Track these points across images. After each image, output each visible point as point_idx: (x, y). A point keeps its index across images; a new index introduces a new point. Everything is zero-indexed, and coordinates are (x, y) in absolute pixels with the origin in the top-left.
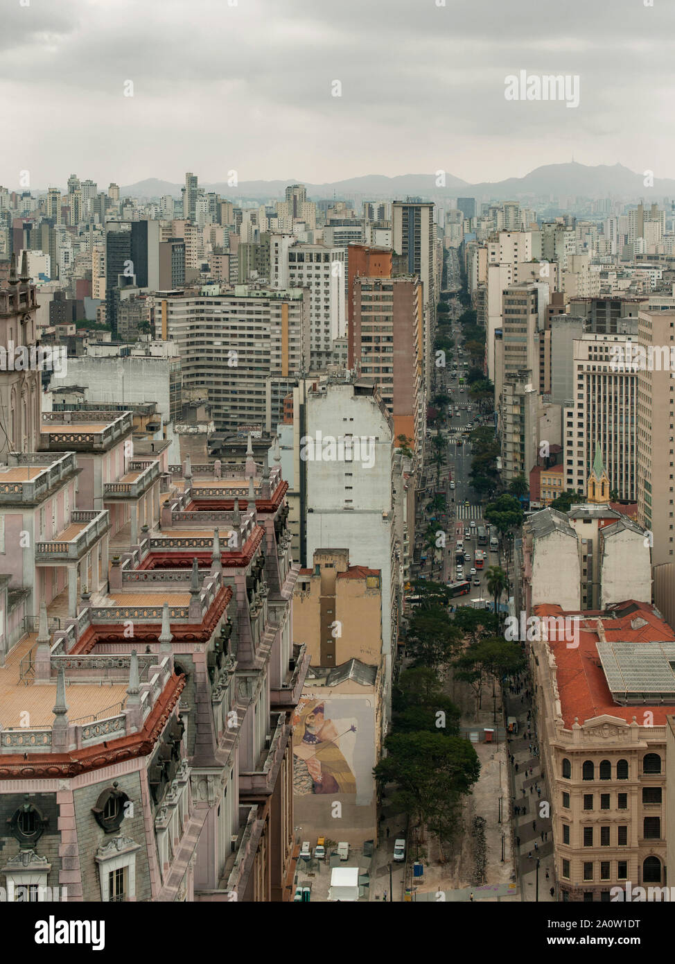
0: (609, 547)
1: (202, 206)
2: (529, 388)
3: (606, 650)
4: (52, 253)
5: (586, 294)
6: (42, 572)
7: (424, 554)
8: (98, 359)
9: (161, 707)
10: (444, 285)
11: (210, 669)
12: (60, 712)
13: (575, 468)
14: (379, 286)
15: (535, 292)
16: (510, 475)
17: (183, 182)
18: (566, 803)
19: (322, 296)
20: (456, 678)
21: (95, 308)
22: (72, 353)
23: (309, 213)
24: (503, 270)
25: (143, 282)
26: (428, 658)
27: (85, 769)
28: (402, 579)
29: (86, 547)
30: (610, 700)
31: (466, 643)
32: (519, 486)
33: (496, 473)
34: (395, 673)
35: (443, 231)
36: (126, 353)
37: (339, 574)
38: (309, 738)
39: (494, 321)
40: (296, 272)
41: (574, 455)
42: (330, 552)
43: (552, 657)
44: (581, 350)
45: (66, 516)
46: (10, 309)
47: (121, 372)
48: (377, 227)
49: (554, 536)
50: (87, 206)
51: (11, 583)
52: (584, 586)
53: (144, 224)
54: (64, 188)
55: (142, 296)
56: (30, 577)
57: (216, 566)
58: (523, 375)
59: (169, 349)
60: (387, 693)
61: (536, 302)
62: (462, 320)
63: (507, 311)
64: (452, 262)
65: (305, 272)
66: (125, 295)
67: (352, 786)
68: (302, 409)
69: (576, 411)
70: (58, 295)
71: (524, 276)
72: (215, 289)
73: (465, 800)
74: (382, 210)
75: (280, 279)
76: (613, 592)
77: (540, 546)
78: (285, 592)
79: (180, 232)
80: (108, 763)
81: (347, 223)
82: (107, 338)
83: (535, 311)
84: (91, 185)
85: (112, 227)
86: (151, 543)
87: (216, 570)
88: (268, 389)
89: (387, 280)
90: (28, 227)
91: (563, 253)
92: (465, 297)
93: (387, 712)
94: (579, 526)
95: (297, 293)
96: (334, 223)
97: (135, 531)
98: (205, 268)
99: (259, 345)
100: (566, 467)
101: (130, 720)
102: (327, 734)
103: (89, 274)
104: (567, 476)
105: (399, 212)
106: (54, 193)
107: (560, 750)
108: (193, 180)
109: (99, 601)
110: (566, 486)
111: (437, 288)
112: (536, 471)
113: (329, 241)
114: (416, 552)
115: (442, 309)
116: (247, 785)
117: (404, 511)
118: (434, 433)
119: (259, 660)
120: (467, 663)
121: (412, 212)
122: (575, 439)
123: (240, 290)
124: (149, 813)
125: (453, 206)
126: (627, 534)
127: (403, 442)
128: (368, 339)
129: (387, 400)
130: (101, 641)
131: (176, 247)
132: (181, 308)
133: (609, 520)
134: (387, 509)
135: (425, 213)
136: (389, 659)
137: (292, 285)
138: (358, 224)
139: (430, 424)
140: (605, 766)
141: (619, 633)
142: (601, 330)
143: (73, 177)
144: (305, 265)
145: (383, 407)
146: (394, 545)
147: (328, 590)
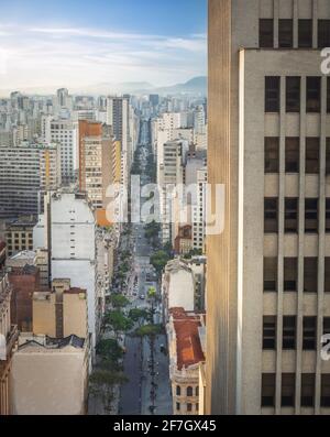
7: (117, 281)
10: (140, 141)
13: (198, 237)
15: (181, 144)
16: (165, 241)
18: (178, 408)
19: (68, 147)
24: (166, 132)
28: (103, 295)
32: (168, 247)
37: (65, 291)
39: (160, 160)
40: (55, 134)
41: (198, 230)
42: (60, 280)
43: (175, 335)
48: (102, 110)
49: (180, 272)
52: (196, 298)
61: (181, 150)
62: (147, 159)
63: (166, 155)
65: (59, 134)
68: (49, 206)
71: (176, 135)
75: (46, 138)
77: (173, 277)
81: (86, 108)
83: (180, 155)
91: (198, 123)
92: (149, 147)
94: (194, 267)
95: (54, 145)
96: (79, 108)
100: (193, 237)
104: (193, 242)
105: (112, 102)
107: (176, 381)
110: (193, 247)
114: (113, 280)
115: (137, 153)
117: (105, 259)
121: (117, 102)
123: (24, 144)
125: (147, 98)
129: (98, 201)
134: (93, 258)
135: (124, 102)
137: (53, 141)
138: (92, 109)
144: (59, 130)
145: (90, 204)
146: (97, 277)
147: (60, 300)
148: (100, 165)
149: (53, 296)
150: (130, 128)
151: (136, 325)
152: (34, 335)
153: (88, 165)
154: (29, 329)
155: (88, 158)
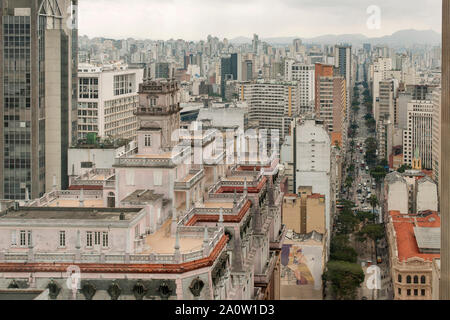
0: (420, 188)
1: (260, 47)
2: (389, 122)
3: (418, 231)
4: (201, 66)
5: (414, 84)
6: (176, 193)
7: (345, 189)
8: (216, 109)
9: (218, 247)
10: (357, 79)
11: (241, 234)
12: (177, 248)
13: (408, 155)
14: (327, 80)
15: (392, 82)
16: (381, 158)
17: (253, 37)
18: (400, 292)
19: (305, 83)
20: (356, 240)
21: (216, 88)
22: (206, 106)
23: (302, 50)
24: (380, 74)
25: (235, 78)
26: (345, 231)
27: (186, 271)
28: (335, 199)
29: (193, 184)
30: (419, 251)
31: (361, 225)
32: (384, 162)
33: (375, 156)
34: (332, 236)
35: (356, 58)
36: (227, 106)
37: (308, 196)
38: (295, 262)
39: (376, 94)
40: (295, 74)
41: (407, 149)
42: (305, 187)
43: (395, 233)
44: (410, 107)
45: (187, 172)
46: (167, 91)
47: (225, 114)
48: (329, 56)
49: (397, 182)
50: (215, 47)
51: (164, 197)
53: (236, 54)
54: (206, 40)
55: (235, 83)
56: (171, 195)
57: (245, 192)
58: (386, 116)
59: (244, 105)
60: (328, 245)
61: (393, 87)
62: (363, 94)
63: (381, 90)
64: (361, 70)
65: (299, 74)
66: (228, 83)
67: (312, 282)
68: (295, 129)
69: (408, 132)
70: (202, 83)
71: (388, 76)
72: (262, 81)
73: (359, 290)
74: (332, 49)
75: (289, 76)
76: (421, 207)
77: (391, 186)
78: (276, 204)
79: (250, 58)
80: (195, 269)
81: (317, 54)
82: (221, 100)
83: (392, 90)
84: (216, 38)
85: (224, 56)
86: (222, 183)
87: (245, 194)
88: (283, 121)
89: (331, 78)
90: (191, 55)
91: (405, 67)
92: (365, 84)
93: (328, 253)
94: (408, 179)
95: (295, 82)
96: (312, 54)
97: (216, 178)
98: (260, 72)
99: (280, 103)
100: (404, 154)
101: (205, 252)
102: (302, 261)
103: (215, 74)
104: (404, 158)
105: (337, 50)
106: (202, 42)
107: (397, 270)
108: (256, 37)
109: (199, 205)
110: (404, 162)
111: (353, 81)
112: (391, 156)
113: (309, 61)
114: (342, 188)
115: (356, 89)
116: (258, 279)
117: (337, 171)
118: (350, 139)
119: (264, 230)
120: (361, 234)
121: (342, 50)
122: (408, 143)
123: (272, 81)
124: (211, 289)
125: (361, 47)
126: (427, 182)
127: (337, 143)
128: (323, 101)
129: (330, 126)
130: (198, 221)
131: (249, 63)
132: (249, 88)
133: (420, 177)
134: (329, 171)
135: (348, 50)
136: (329, 231)
137: (293, 79)
138: (321, 54)
139: (349, 136)
140: (416, 279)
141: (423, 224)
142: (419, 99)
143: (209, 36)
144: (299, 71)
145: (326, 128)
146: (331, 185)
147: (304, 203)
149: (298, 200)
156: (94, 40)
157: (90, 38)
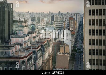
1: (60, 14)
4: (47, 18)
6: (24, 43)
9: (29, 54)
11: (38, 52)
12: (19, 54)
21: (50, 23)
22: (46, 26)
23: (69, 14)
25: (54, 20)
27: (21, 59)
28: (73, 46)
40: (66, 19)
42: (65, 43)
45: (28, 39)
48: (74, 15)
50: (50, 14)
51: (21, 44)
54: (49, 13)
57: (40, 43)
59: (54, 26)
66: (52, 21)
72: (59, 21)
79: (57, 16)
84: (51, 12)
95: (65, 21)
99: (63, 26)
101: (25, 55)
114: (75, 43)
115: (80, 22)
121: (76, 14)
123: (61, 21)
132: (56, 22)
134: (71, 40)
139: (77, 32)
145: (70, 31)
146: (71, 43)
147: (64, 46)
148: (73, 24)
149: (63, 46)
150: (79, 18)
151: (78, 51)
152: (60, 52)
153: (71, 24)
154: (59, 51)
155: (71, 23)
156: (25, 13)
157: (24, 12)
